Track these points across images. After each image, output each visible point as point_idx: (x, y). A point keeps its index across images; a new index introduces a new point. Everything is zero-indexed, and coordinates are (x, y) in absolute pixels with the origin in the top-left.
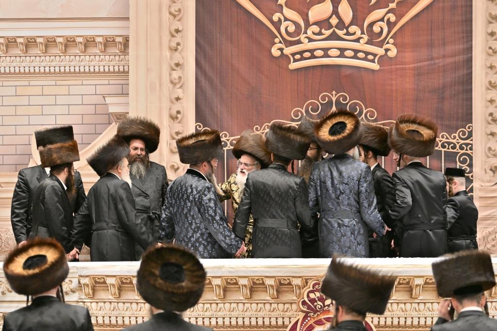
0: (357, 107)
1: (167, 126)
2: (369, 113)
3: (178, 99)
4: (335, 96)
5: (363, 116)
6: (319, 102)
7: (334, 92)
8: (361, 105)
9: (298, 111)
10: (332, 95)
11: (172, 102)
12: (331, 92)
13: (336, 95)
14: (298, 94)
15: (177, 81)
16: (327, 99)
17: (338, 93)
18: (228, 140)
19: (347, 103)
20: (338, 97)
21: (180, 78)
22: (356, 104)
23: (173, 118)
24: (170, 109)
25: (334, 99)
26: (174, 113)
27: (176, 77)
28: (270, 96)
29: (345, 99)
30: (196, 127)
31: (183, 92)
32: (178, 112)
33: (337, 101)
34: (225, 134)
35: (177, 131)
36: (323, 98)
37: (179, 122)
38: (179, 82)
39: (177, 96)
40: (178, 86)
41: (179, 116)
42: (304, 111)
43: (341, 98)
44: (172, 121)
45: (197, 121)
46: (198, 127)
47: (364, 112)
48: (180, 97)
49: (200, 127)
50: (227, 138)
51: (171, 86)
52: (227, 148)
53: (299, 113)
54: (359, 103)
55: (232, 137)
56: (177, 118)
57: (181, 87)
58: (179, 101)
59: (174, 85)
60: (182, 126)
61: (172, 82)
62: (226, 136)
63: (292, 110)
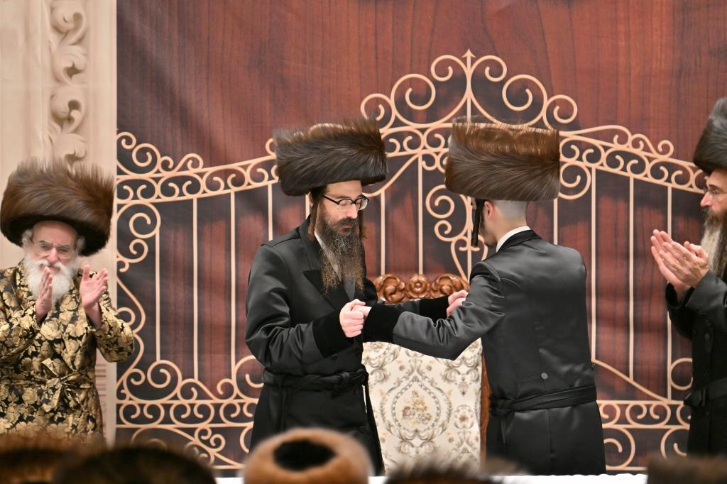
0: (528, 91)
1: (44, 141)
2: (557, 108)
3: (72, 71)
4: (472, 64)
5: (543, 114)
6: (430, 78)
7: (469, 54)
8: (538, 87)
9: (378, 101)
10: (464, 61)
11: (58, 80)
12: (460, 54)
13: (473, 61)
14: (377, 58)
15: (71, 26)
16: (451, 70)
17: (478, 55)
18: (201, 175)
19: (503, 82)
20: (479, 65)
21: (77, 17)
22: (526, 84)
23: (61, 120)
24: (52, 96)
25: (469, 71)
26: (62, 107)
27: (69, 16)
28: (304, 62)
29: (497, 70)
30: (119, 142)
31: (86, 55)
32: (74, 105)
33: (478, 78)
34: (193, 159)
35: (72, 153)
36: (441, 70)
37: (76, 131)
38: (76, 29)
39: (70, 65)
40: (74, 38)
41: (75, 114)
42: (392, 102)
43: (487, 69)
44: (57, 127)
45: (121, 127)
46: (123, 142)
47: (546, 103)
48: (79, 66)
49: (129, 141)
50: (200, 169)
51: (53, 38)
52: (199, 195)
53: (381, 107)
54: (531, 81)
55: (211, 166)
56: (70, 119)
57: (79, 41)
58: (75, 77)
59: (63, 36)
60: (83, 141)
61: (57, 28)
62: (195, 165)
63: (362, 100)
